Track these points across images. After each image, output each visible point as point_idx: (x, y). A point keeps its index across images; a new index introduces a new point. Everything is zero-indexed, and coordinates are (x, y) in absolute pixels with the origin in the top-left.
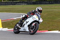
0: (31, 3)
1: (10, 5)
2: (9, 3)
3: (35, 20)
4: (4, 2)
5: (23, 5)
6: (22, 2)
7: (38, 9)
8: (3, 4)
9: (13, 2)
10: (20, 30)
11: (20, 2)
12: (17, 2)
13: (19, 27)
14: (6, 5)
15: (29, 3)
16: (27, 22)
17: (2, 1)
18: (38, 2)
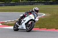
0: (48, 3)
1: (28, 5)
2: (26, 3)
3: (31, 19)
4: (22, 2)
5: (41, 5)
6: (40, 2)
7: (35, 9)
8: (21, 4)
9: (31, 2)
10: (19, 28)
11: (38, 2)
12: (34, 2)
13: (18, 25)
14: (24, 5)
15: (46, 3)
16: (24, 21)
17: (20, 1)
18: (55, 3)
